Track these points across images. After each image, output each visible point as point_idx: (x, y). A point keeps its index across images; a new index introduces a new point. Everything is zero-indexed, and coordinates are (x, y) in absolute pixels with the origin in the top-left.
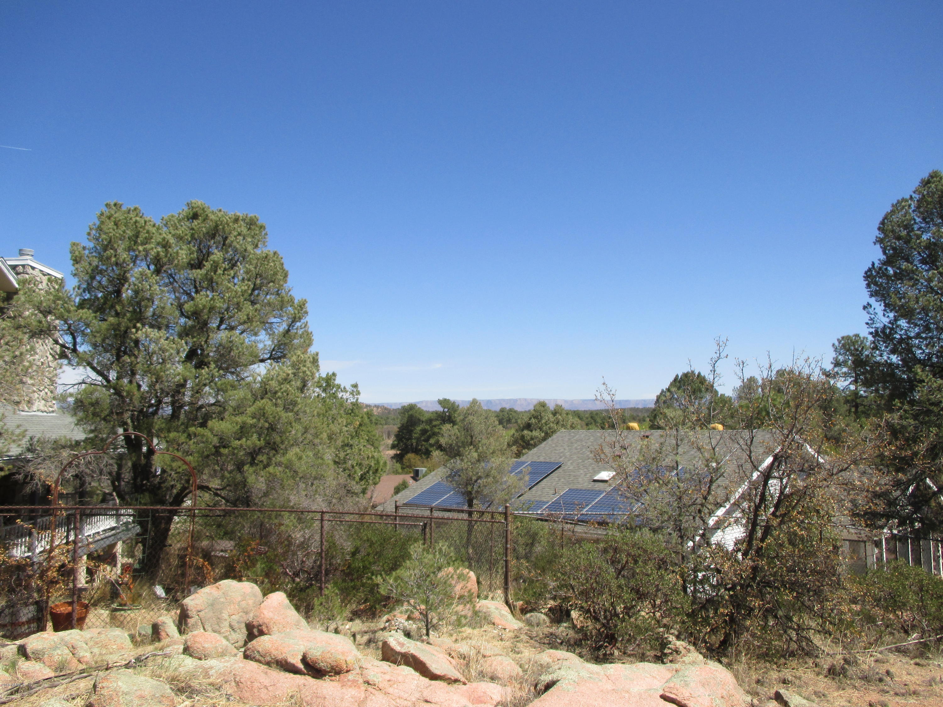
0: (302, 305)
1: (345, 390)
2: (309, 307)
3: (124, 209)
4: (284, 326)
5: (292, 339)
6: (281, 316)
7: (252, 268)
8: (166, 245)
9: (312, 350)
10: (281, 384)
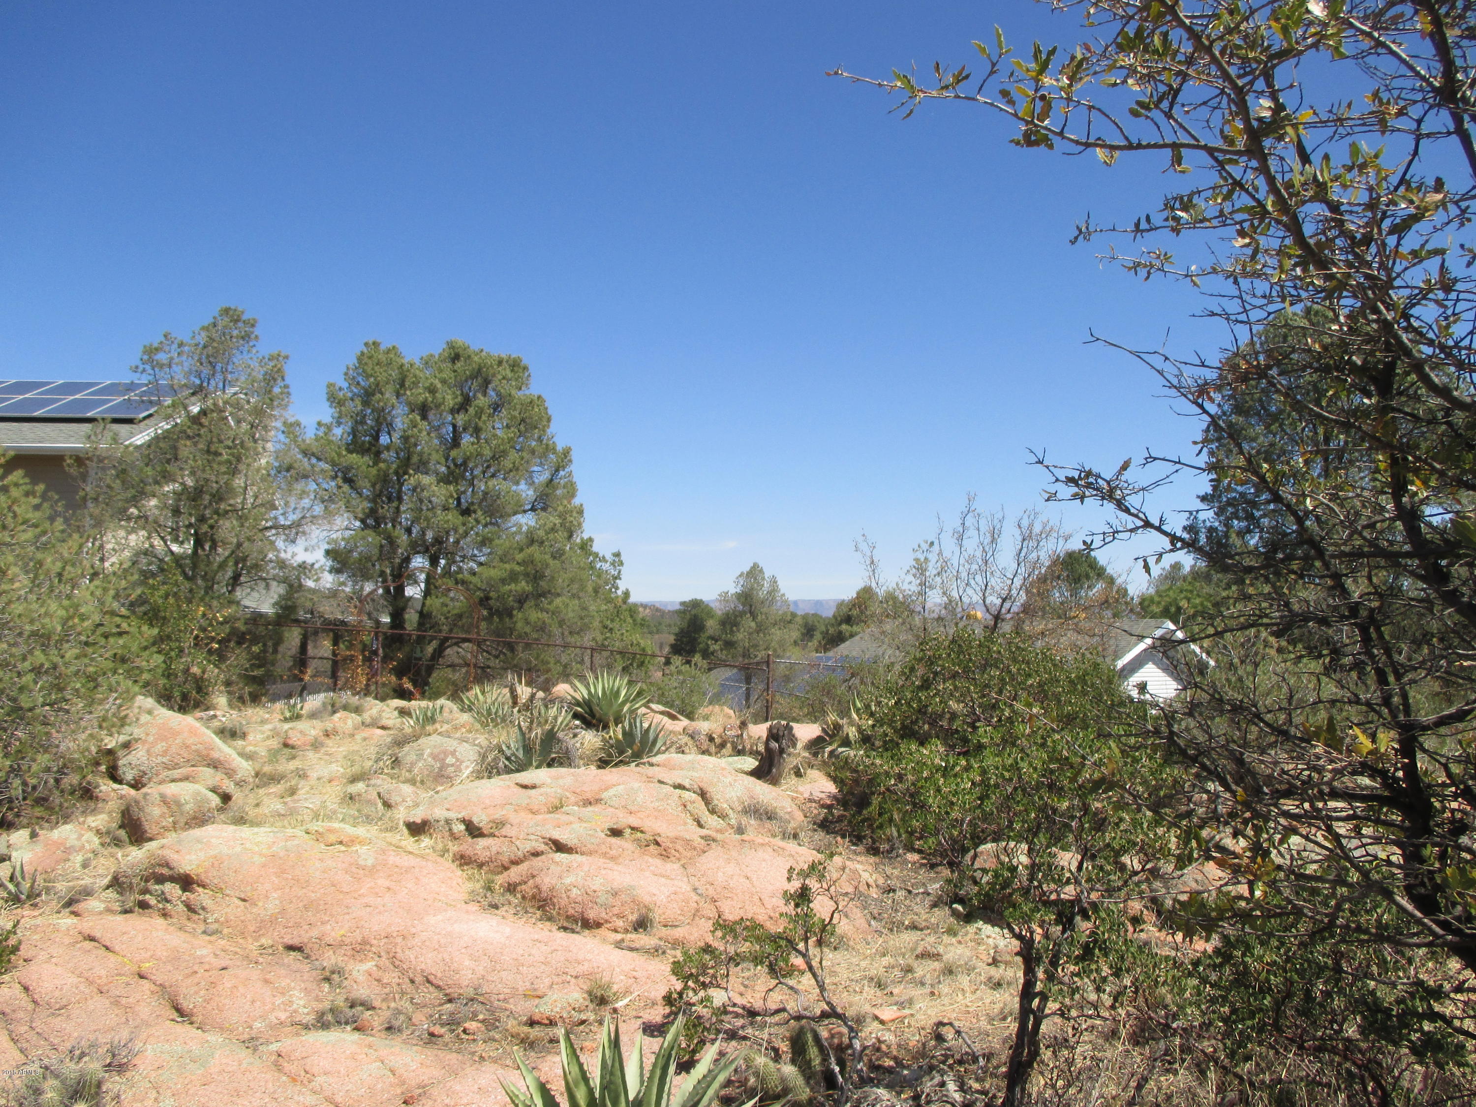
0: (566, 453)
1: (604, 560)
2: (574, 455)
3: (383, 347)
4: (546, 476)
5: (555, 488)
6: (541, 464)
7: (516, 413)
8: (432, 390)
9: (576, 501)
10: (547, 533)
